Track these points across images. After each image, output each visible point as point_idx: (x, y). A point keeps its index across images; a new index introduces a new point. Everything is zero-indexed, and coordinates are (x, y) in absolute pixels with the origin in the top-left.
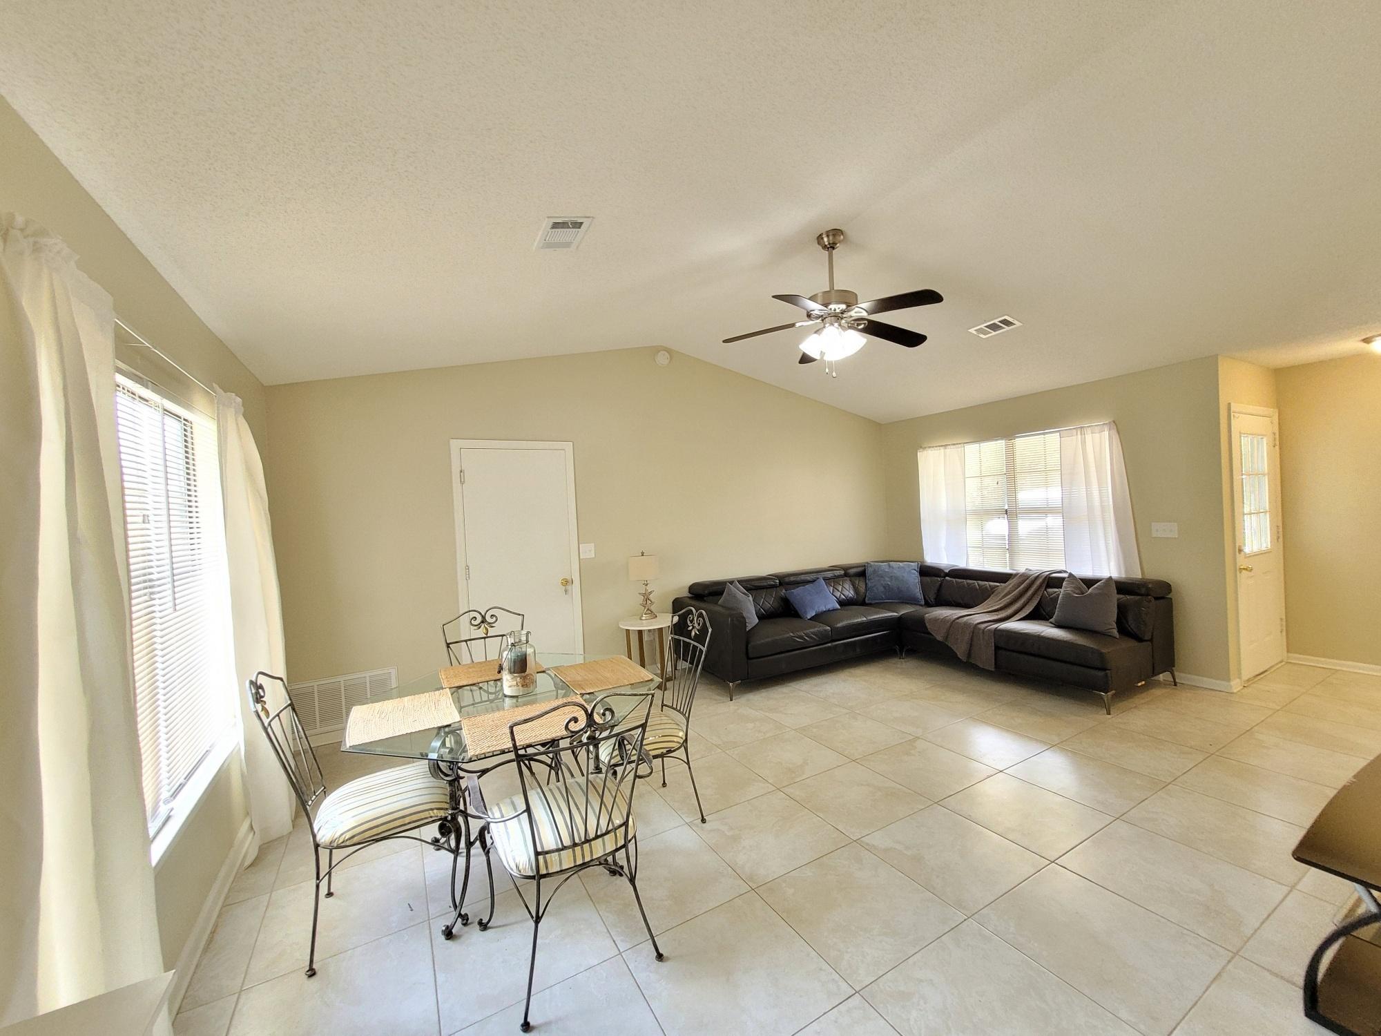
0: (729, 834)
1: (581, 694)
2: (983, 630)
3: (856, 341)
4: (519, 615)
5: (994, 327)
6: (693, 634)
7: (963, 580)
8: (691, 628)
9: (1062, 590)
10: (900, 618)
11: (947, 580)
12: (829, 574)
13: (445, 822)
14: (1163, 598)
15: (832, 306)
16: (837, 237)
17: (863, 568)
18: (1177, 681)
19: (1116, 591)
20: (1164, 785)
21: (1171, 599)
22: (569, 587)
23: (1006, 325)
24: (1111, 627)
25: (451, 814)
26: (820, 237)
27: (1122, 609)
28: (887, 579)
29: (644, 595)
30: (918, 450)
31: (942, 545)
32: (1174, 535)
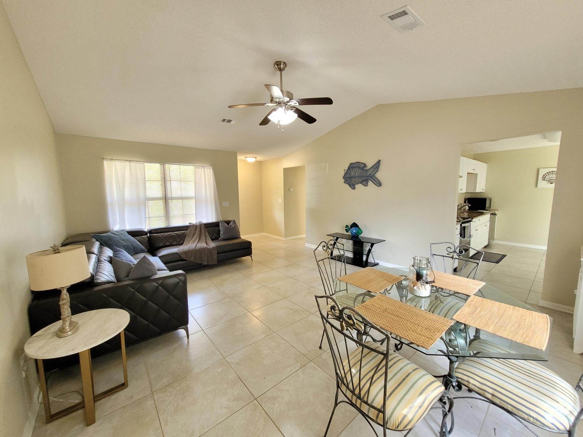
2: (212, 248)
30: (104, 160)
31: (126, 218)
32: (228, 206)
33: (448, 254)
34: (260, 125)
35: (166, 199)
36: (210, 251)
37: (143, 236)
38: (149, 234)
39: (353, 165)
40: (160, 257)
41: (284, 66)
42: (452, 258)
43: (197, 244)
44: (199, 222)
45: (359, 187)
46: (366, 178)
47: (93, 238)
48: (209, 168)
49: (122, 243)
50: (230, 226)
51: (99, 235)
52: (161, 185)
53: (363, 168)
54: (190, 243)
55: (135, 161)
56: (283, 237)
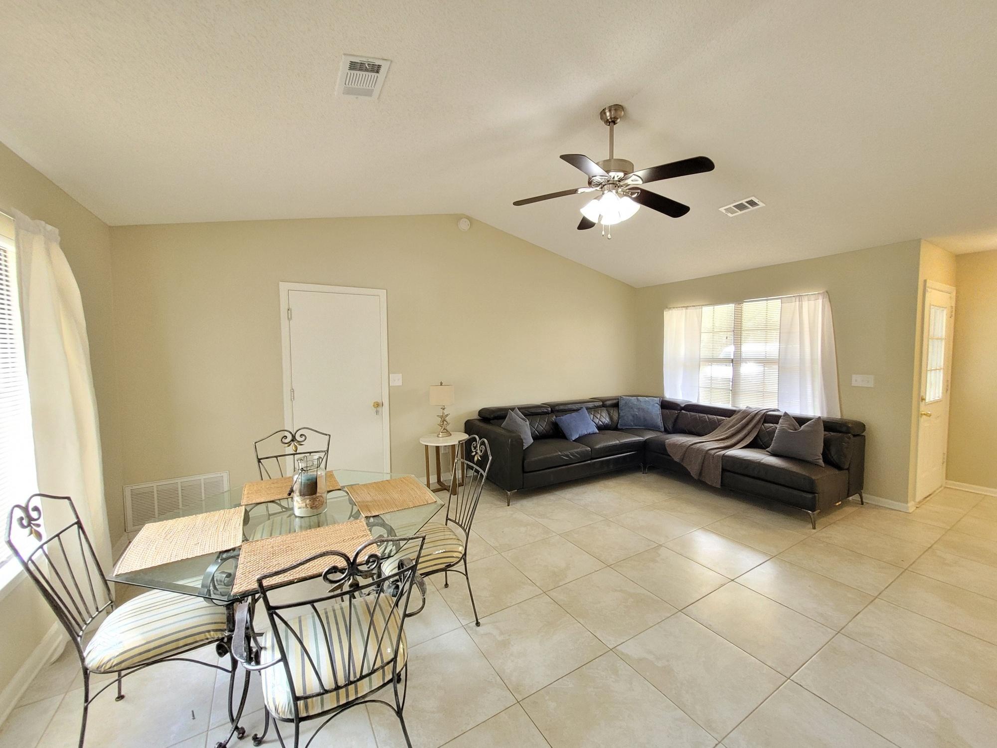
0: (500, 638)
1: (366, 517)
2: (713, 455)
3: (631, 208)
4: (326, 435)
5: (741, 207)
6: (476, 459)
7: (696, 414)
8: (474, 453)
9: (778, 426)
10: (645, 442)
11: (683, 413)
12: (591, 405)
13: (222, 643)
14: (858, 435)
15: (612, 174)
16: (619, 112)
17: (617, 401)
18: (864, 500)
19: (823, 429)
20: (873, 599)
21: (865, 436)
22: (379, 409)
23: (751, 205)
24: (819, 458)
25: (228, 636)
26: (603, 112)
27: (827, 443)
28: (636, 410)
29: (441, 417)
30: (665, 310)
31: (679, 385)
35: (734, 362)
36: (708, 457)
37: (673, 411)
38: (683, 410)
55: (693, 306)
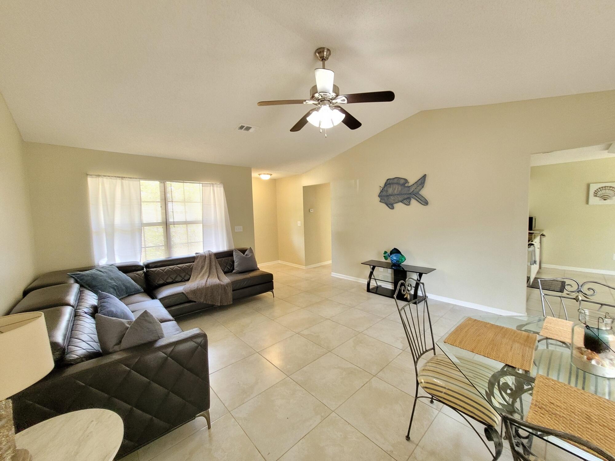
2: (226, 285)
30: (89, 176)
31: (115, 249)
32: (242, 231)
33: (568, 294)
34: (291, 130)
35: (166, 224)
36: (224, 288)
37: (139, 272)
38: (146, 268)
39: (391, 181)
40: (161, 300)
41: (328, 53)
42: (576, 299)
43: (207, 280)
44: (208, 252)
45: (399, 206)
46: (408, 196)
47: (70, 278)
48: (219, 186)
49: (110, 283)
50: (246, 255)
51: (79, 274)
52: (161, 207)
53: (403, 185)
54: (198, 278)
55: (129, 178)
56: (304, 266)
